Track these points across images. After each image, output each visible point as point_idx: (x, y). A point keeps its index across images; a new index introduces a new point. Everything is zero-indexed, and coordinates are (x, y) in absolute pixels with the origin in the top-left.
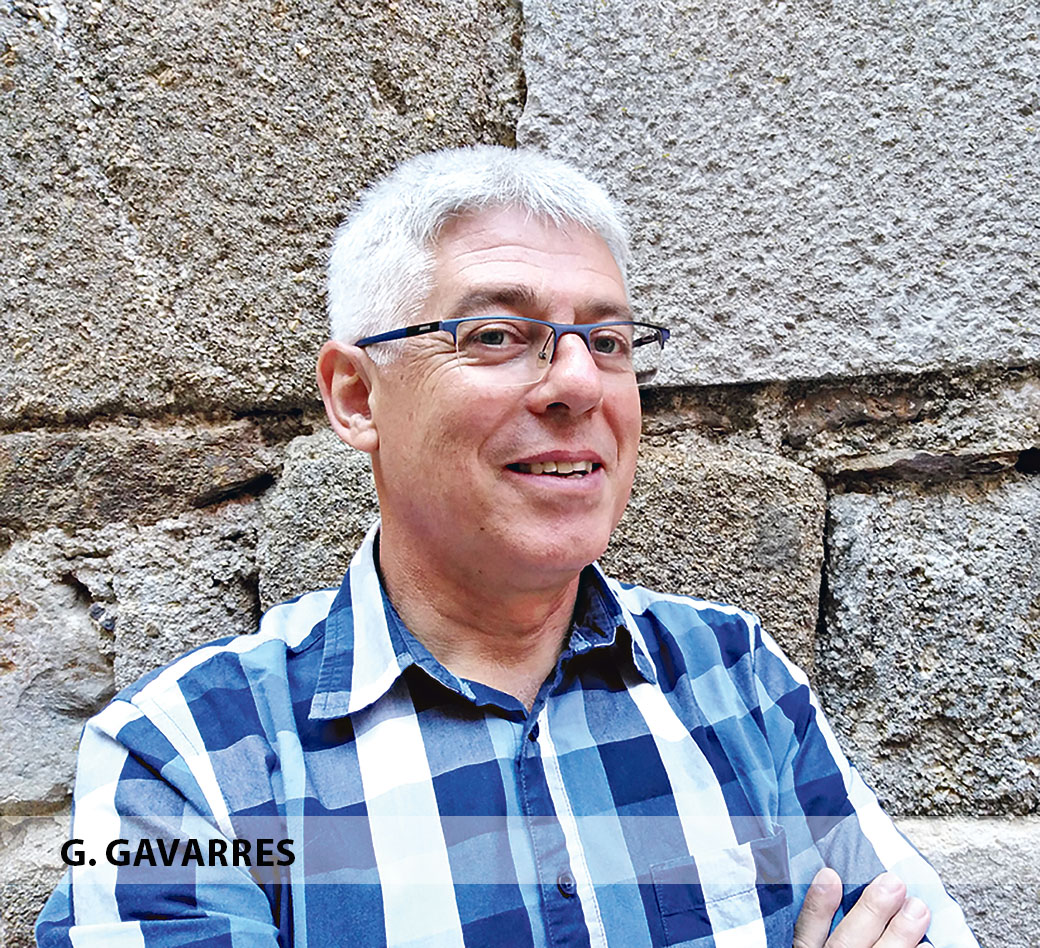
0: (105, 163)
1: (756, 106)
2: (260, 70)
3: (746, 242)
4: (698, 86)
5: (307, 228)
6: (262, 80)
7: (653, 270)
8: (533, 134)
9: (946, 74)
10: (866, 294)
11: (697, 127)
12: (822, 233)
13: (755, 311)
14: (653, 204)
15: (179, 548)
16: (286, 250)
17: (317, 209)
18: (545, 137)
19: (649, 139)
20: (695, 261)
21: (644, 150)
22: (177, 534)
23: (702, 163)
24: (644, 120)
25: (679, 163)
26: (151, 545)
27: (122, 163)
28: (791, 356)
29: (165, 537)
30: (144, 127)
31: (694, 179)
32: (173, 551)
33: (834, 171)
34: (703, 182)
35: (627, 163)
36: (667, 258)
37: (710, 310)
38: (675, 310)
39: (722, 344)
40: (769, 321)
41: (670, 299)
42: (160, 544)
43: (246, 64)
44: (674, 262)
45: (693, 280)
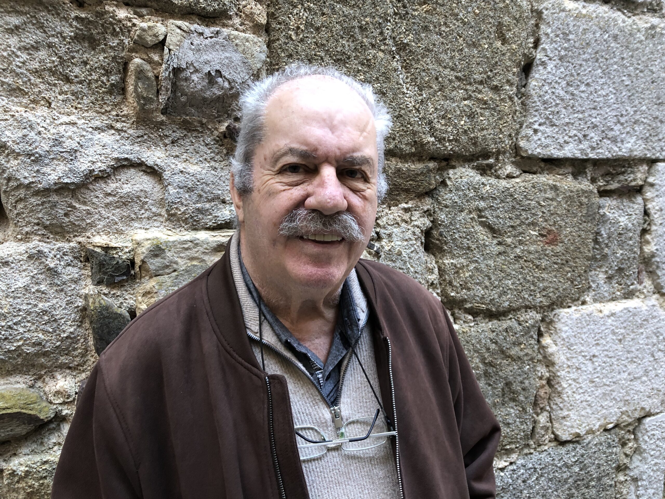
0: (397, 39)
1: (600, 67)
2: (461, 14)
3: (593, 111)
4: (586, 56)
5: (470, 84)
6: (461, 19)
7: (570, 117)
8: (543, 62)
9: (639, 67)
10: (618, 133)
11: (585, 70)
12: (610, 111)
13: (592, 135)
14: (573, 94)
15: (406, 216)
16: (462, 91)
17: (475, 77)
18: (546, 64)
19: (573, 71)
20: (581, 116)
21: (572, 75)
22: (406, 210)
23: (586, 83)
24: (573, 64)
25: (580, 81)
26: (396, 215)
27: (405, 42)
28: (600, 151)
29: (401, 212)
30: (416, 27)
31: (583, 88)
32: (404, 218)
33: (615, 92)
34: (585, 89)
35: (567, 78)
36: (574, 113)
37: (583, 133)
38: (575, 132)
39: (585, 145)
40: (596, 138)
41: (574, 128)
42: (400, 214)
43: (456, 11)
44: (576, 115)
45: (580, 122)
